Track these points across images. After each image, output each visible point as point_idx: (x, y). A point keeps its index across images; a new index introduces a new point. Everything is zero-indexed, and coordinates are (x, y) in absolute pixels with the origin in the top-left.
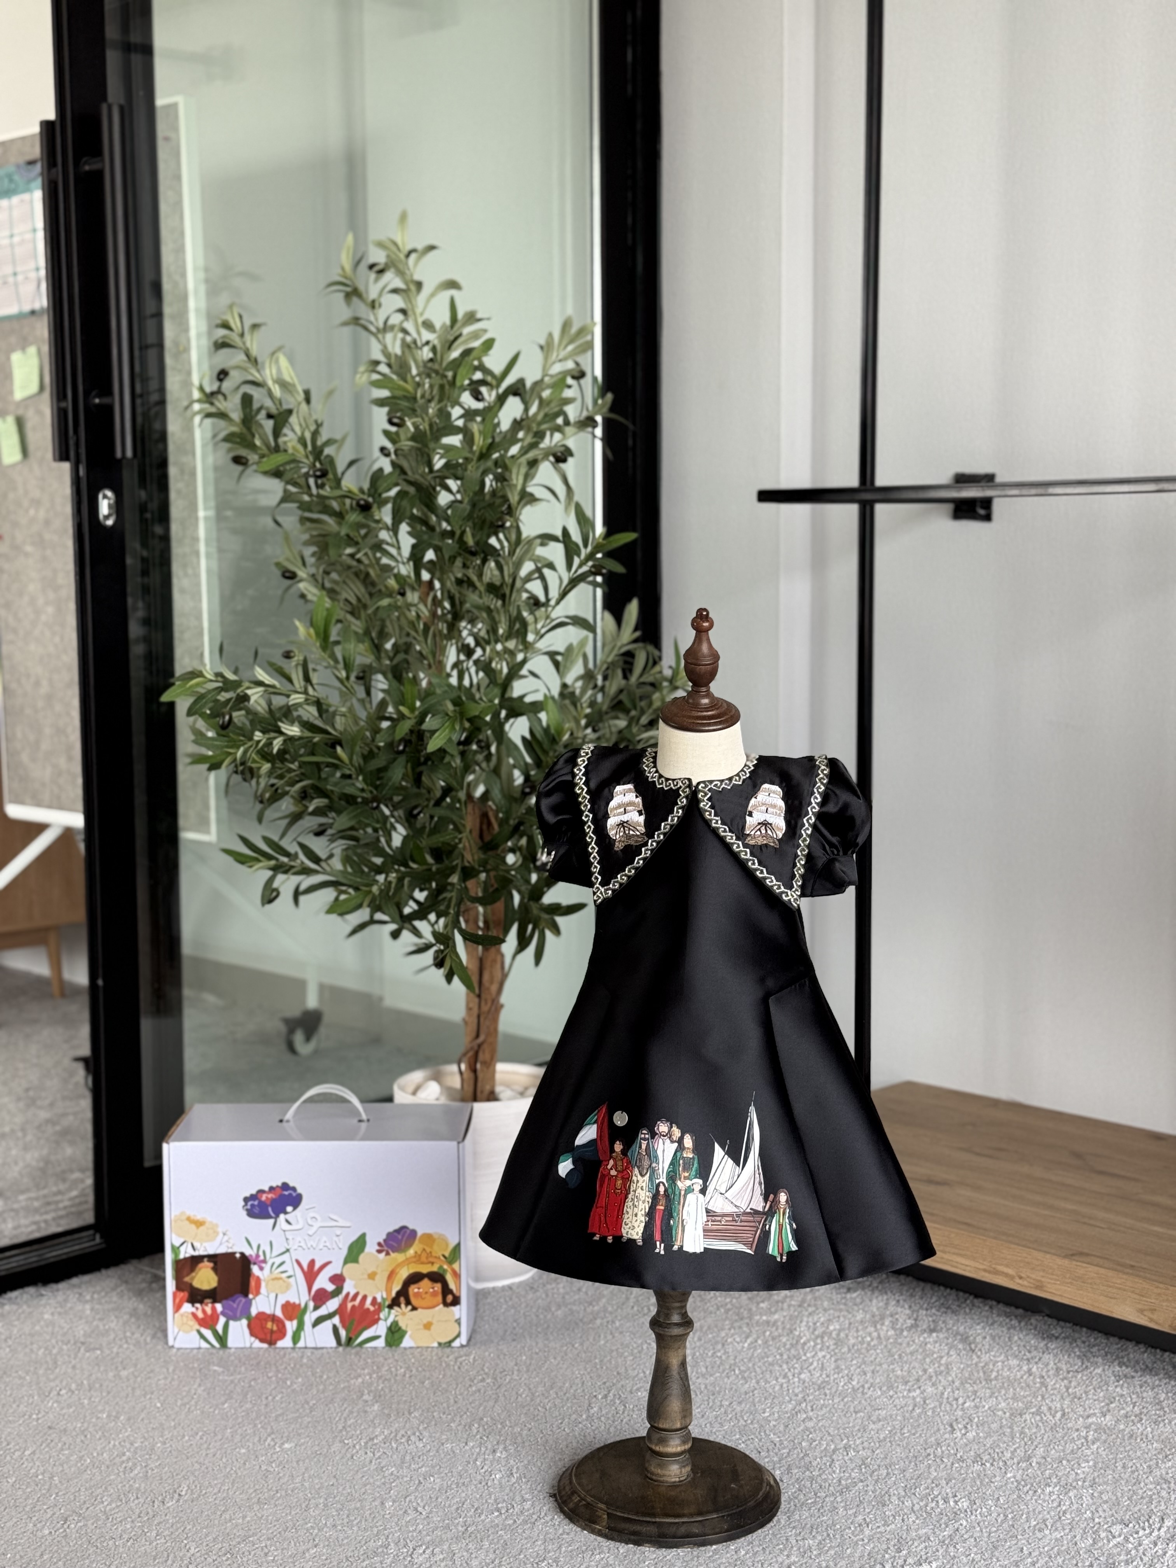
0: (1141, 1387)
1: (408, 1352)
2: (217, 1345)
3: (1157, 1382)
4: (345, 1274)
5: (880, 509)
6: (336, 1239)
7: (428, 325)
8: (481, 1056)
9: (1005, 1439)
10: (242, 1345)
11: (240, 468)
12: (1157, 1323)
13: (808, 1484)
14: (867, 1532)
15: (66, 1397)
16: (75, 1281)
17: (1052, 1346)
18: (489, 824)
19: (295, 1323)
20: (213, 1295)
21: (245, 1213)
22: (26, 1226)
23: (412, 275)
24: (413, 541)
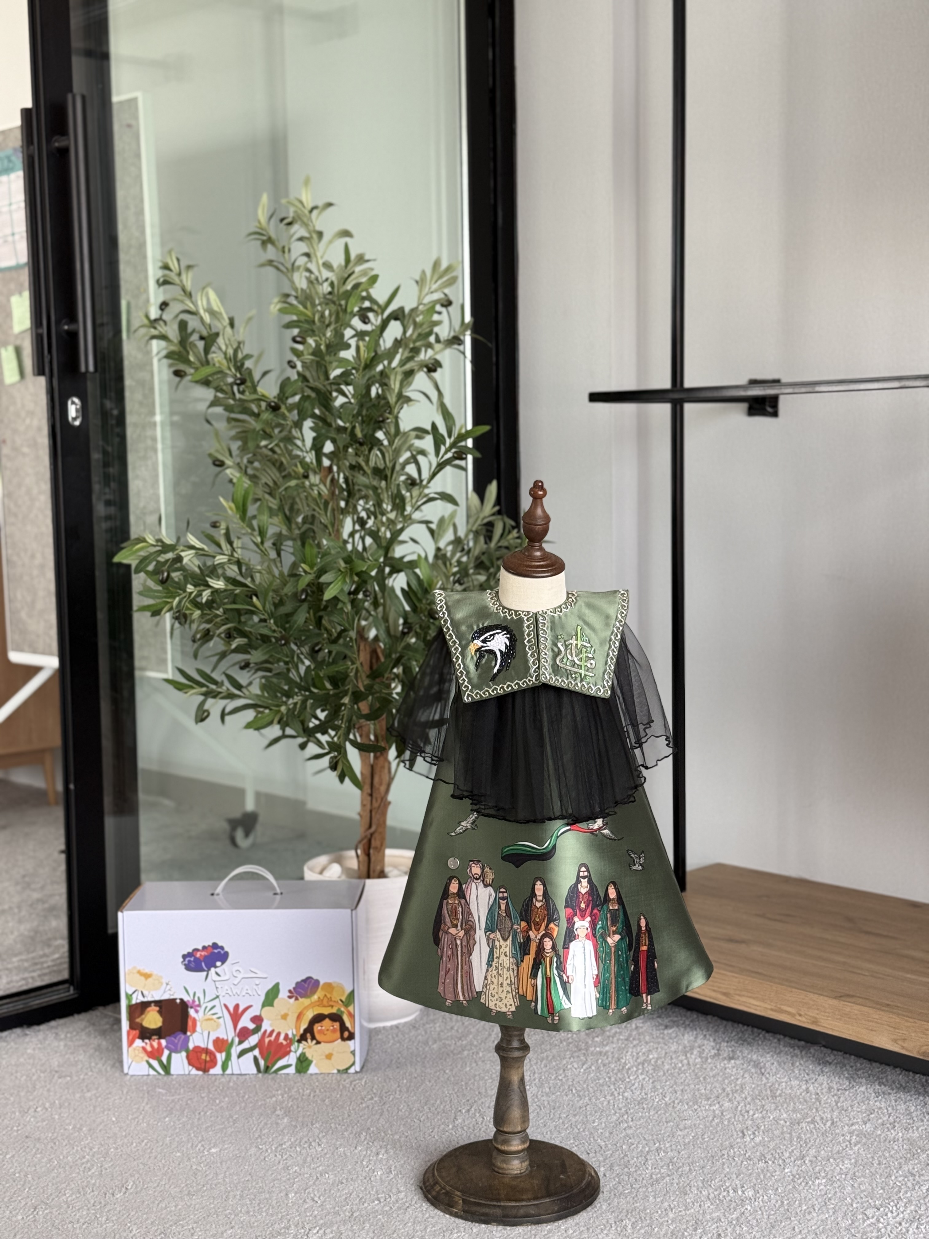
0: (896, 1101)
1: (314, 1077)
2: (162, 1072)
3: (909, 1098)
4: (263, 1015)
5: (688, 408)
6: (255, 987)
7: (327, 266)
8: (373, 843)
9: (785, 1143)
10: (182, 1073)
11: (177, 379)
12: (907, 1050)
13: (626, 1178)
14: (671, 1215)
15: (41, 1113)
16: (53, 1023)
17: (826, 1070)
18: (378, 658)
19: (224, 1054)
20: (159, 1033)
21: (183, 967)
22: (17, 982)
23: (314, 226)
24: (314, 434)
